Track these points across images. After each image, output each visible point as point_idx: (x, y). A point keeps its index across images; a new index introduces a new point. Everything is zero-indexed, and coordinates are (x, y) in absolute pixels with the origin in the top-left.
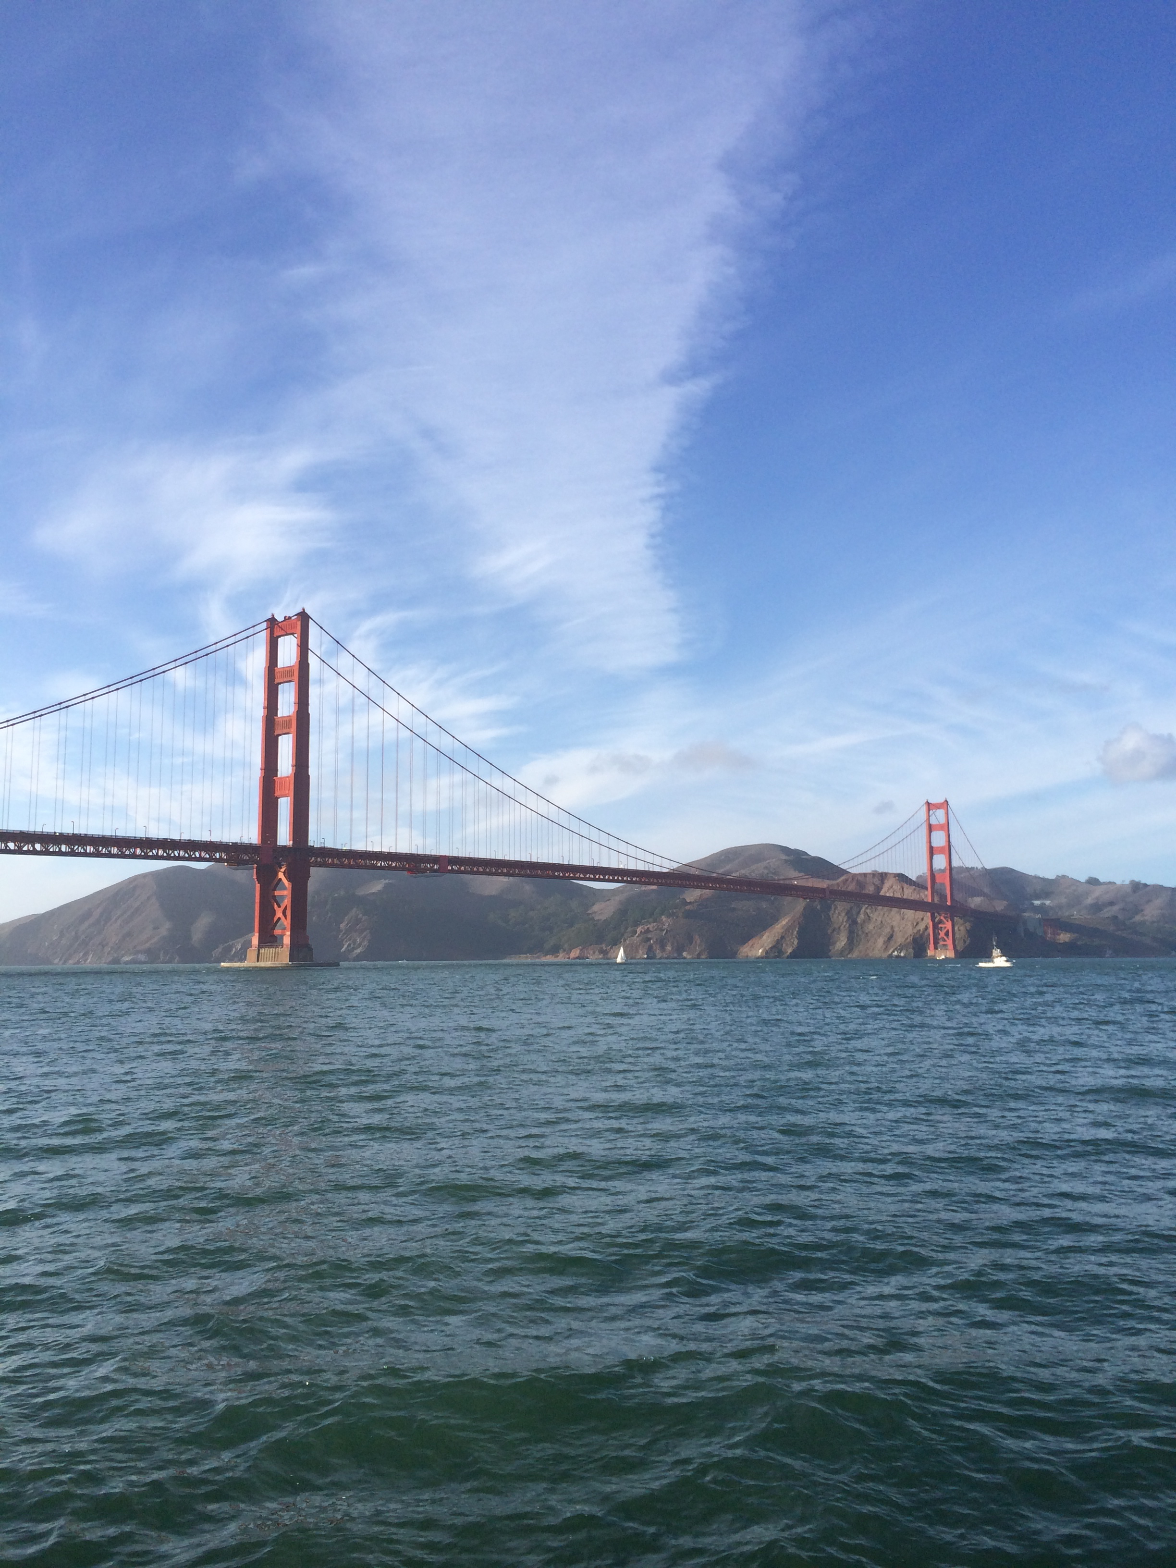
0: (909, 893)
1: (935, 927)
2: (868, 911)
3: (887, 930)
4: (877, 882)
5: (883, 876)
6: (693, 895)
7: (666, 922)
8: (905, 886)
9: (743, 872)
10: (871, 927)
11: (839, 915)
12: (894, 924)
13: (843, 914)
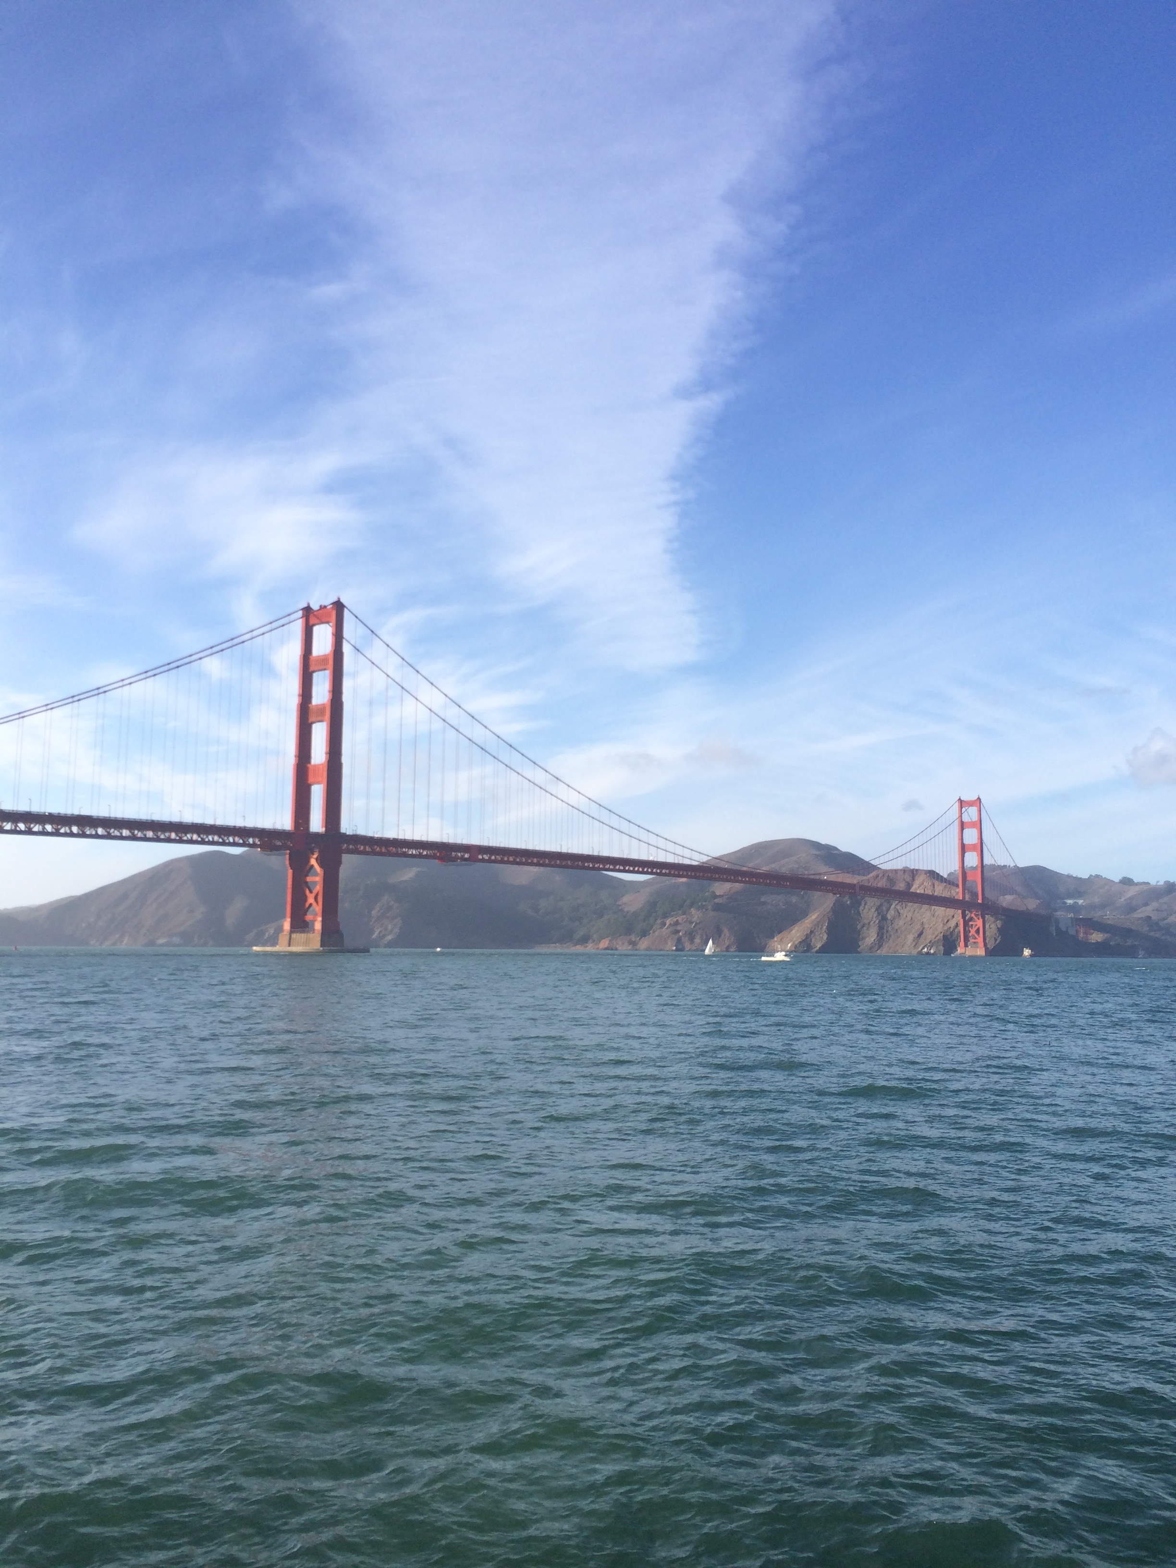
0: (940, 890)
1: (966, 924)
2: (898, 907)
3: (917, 927)
4: (909, 879)
5: (914, 873)
6: (722, 888)
7: (696, 914)
8: (936, 883)
9: (773, 866)
10: (901, 923)
11: (869, 910)
12: (925, 920)
13: (873, 910)
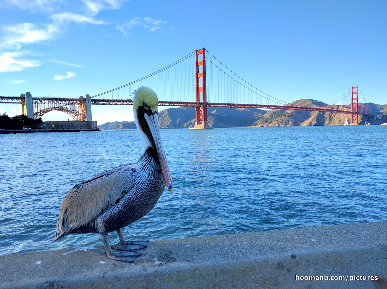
0: (346, 110)
1: (352, 117)
2: (334, 114)
3: (339, 119)
4: (337, 107)
5: (339, 106)
6: (289, 111)
7: (283, 118)
8: (345, 108)
9: (302, 106)
10: (335, 118)
11: (327, 115)
12: (341, 117)
13: (328, 115)
